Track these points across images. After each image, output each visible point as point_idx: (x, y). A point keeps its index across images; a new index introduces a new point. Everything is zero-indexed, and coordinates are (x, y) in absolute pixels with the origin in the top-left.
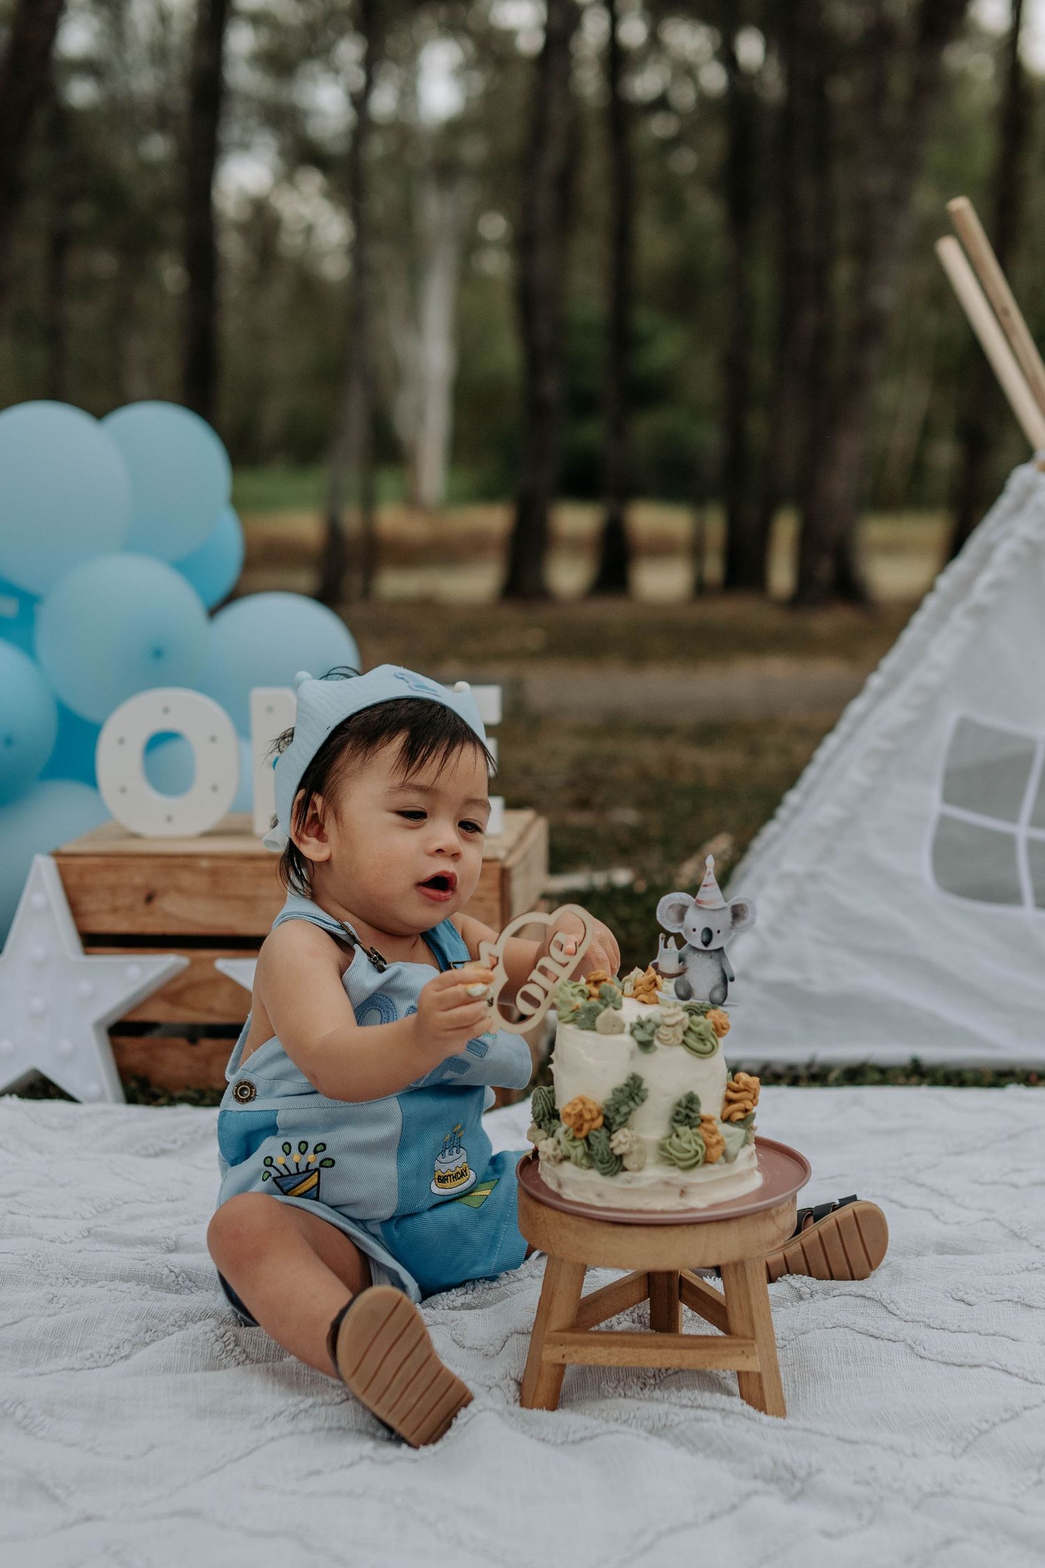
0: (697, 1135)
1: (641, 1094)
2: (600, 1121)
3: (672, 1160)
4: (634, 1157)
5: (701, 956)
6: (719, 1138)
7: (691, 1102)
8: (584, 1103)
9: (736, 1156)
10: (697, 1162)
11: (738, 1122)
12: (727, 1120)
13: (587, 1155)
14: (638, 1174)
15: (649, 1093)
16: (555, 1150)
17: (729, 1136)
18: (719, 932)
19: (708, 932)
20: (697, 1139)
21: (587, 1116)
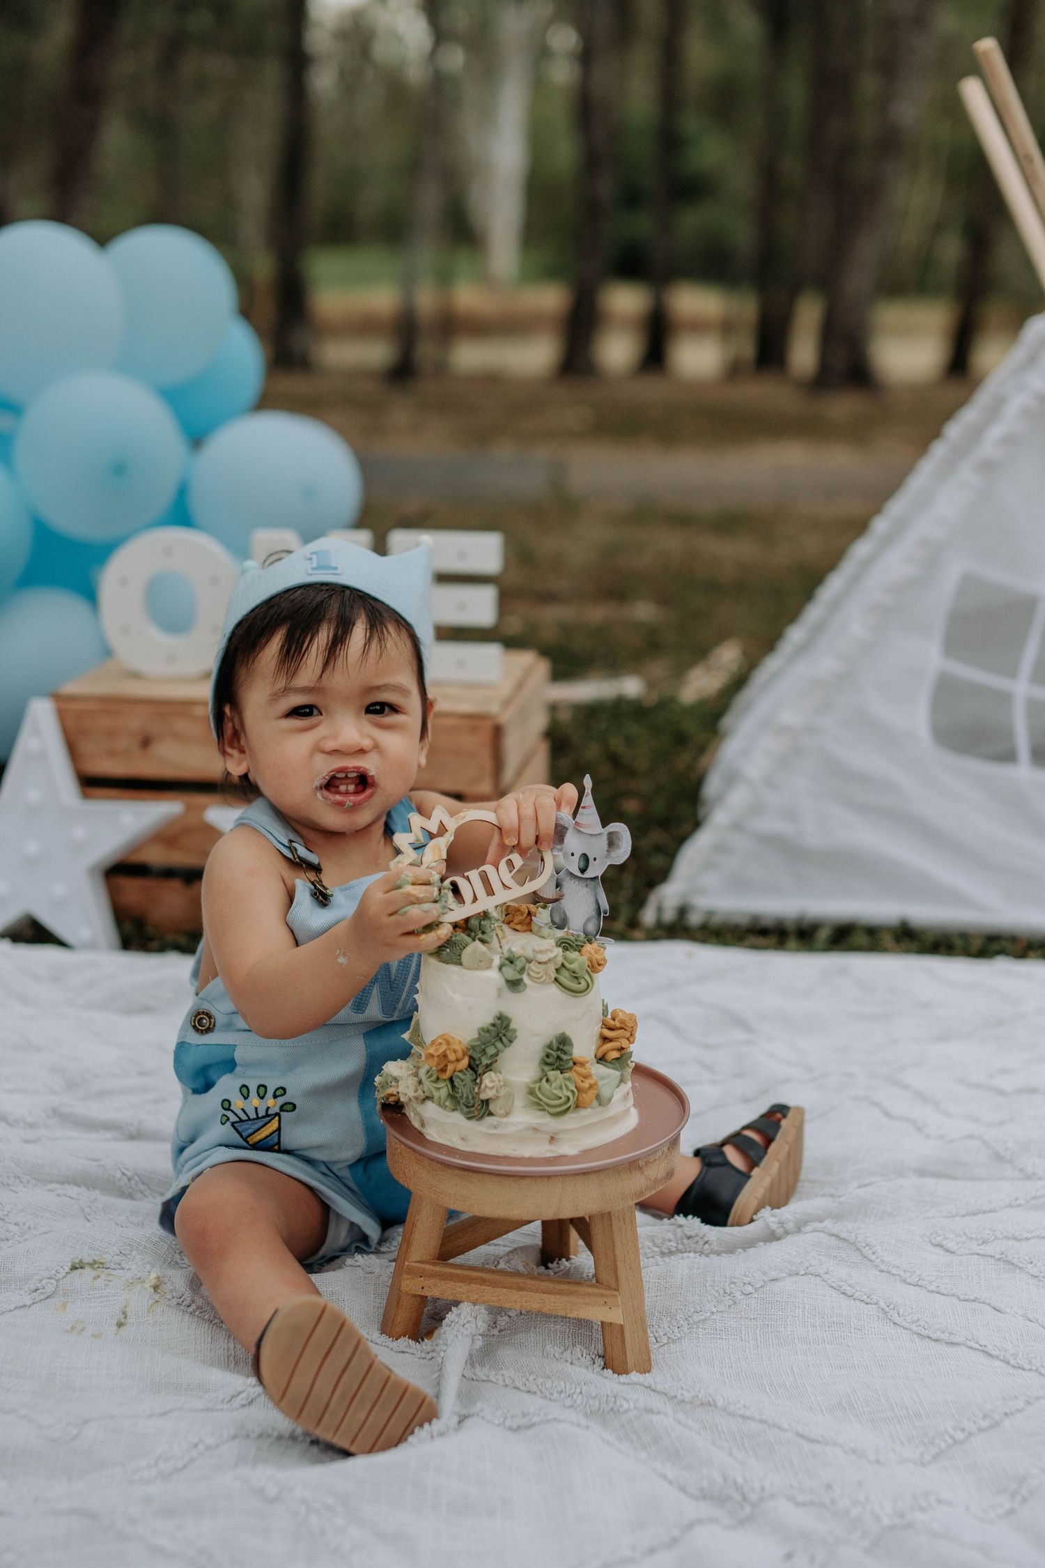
0: (568, 1079)
1: (509, 1034)
2: (465, 1062)
3: (542, 1106)
4: (500, 1102)
5: (577, 883)
6: (592, 1082)
7: (563, 1043)
8: (448, 1043)
9: (610, 1100)
10: (569, 1108)
11: (613, 1061)
12: (601, 1059)
13: (452, 1097)
14: (505, 1120)
15: (517, 1034)
16: (416, 1091)
17: (603, 1078)
18: (595, 859)
19: (585, 857)
20: (568, 1083)
21: (452, 1057)
